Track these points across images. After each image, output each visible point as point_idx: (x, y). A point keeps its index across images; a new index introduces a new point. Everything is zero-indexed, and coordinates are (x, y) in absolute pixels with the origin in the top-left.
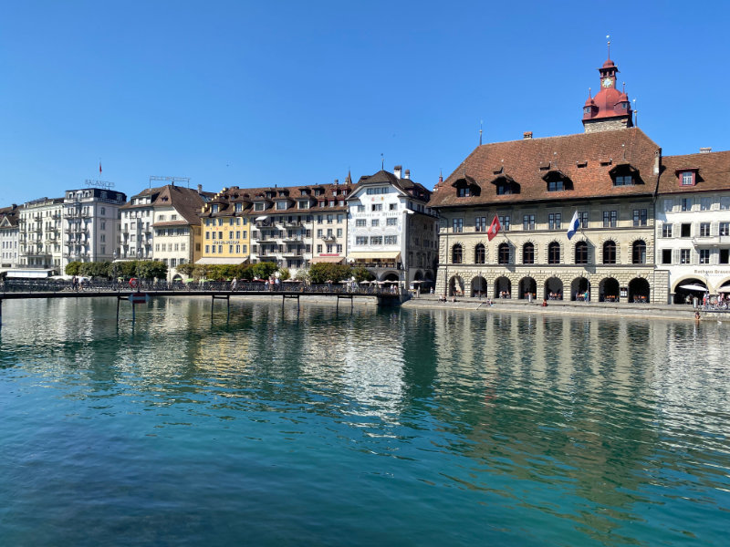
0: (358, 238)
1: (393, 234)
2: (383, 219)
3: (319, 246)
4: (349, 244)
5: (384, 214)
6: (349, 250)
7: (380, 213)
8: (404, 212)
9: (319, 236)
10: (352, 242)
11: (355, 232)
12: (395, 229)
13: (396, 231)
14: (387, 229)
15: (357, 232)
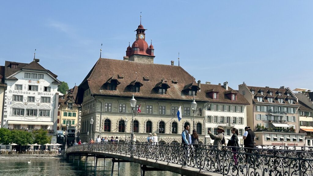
1: (46, 108)
2: (38, 97)
4: (5, 114)
5: (39, 94)
6: (5, 119)
7: (36, 92)
10: (8, 112)
11: (12, 105)
12: (48, 105)
13: (49, 107)
14: (41, 105)
15: (13, 105)
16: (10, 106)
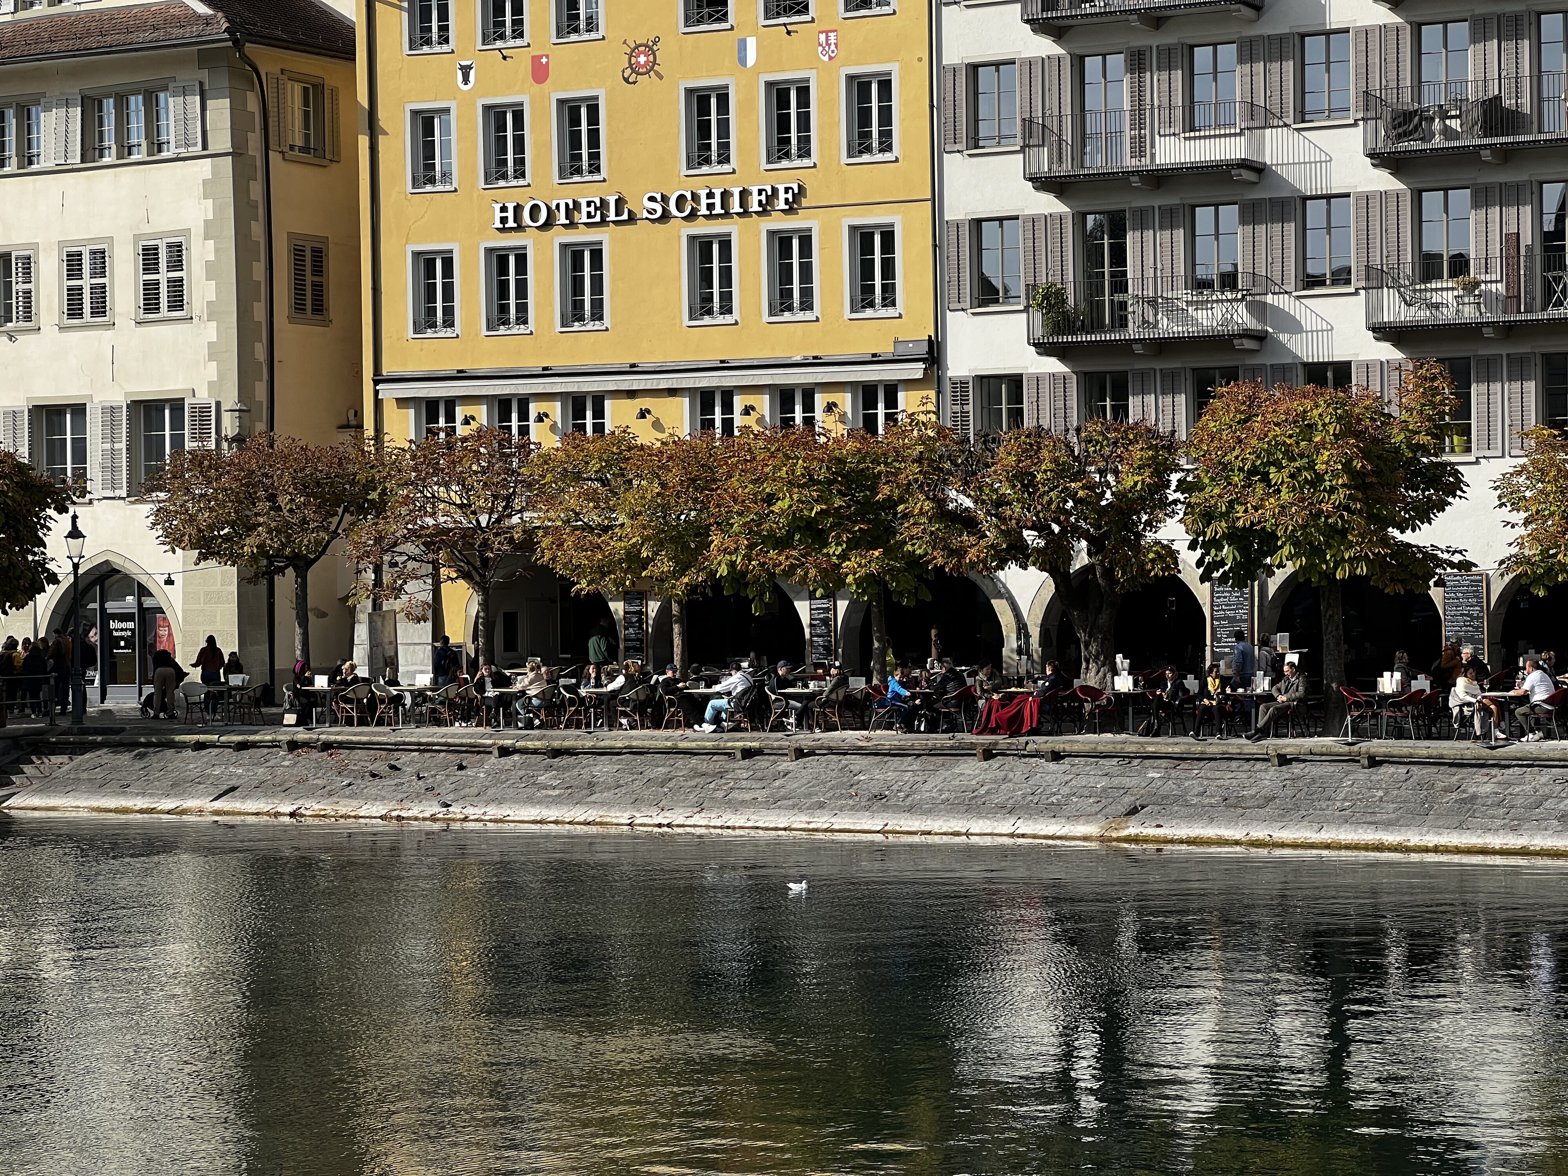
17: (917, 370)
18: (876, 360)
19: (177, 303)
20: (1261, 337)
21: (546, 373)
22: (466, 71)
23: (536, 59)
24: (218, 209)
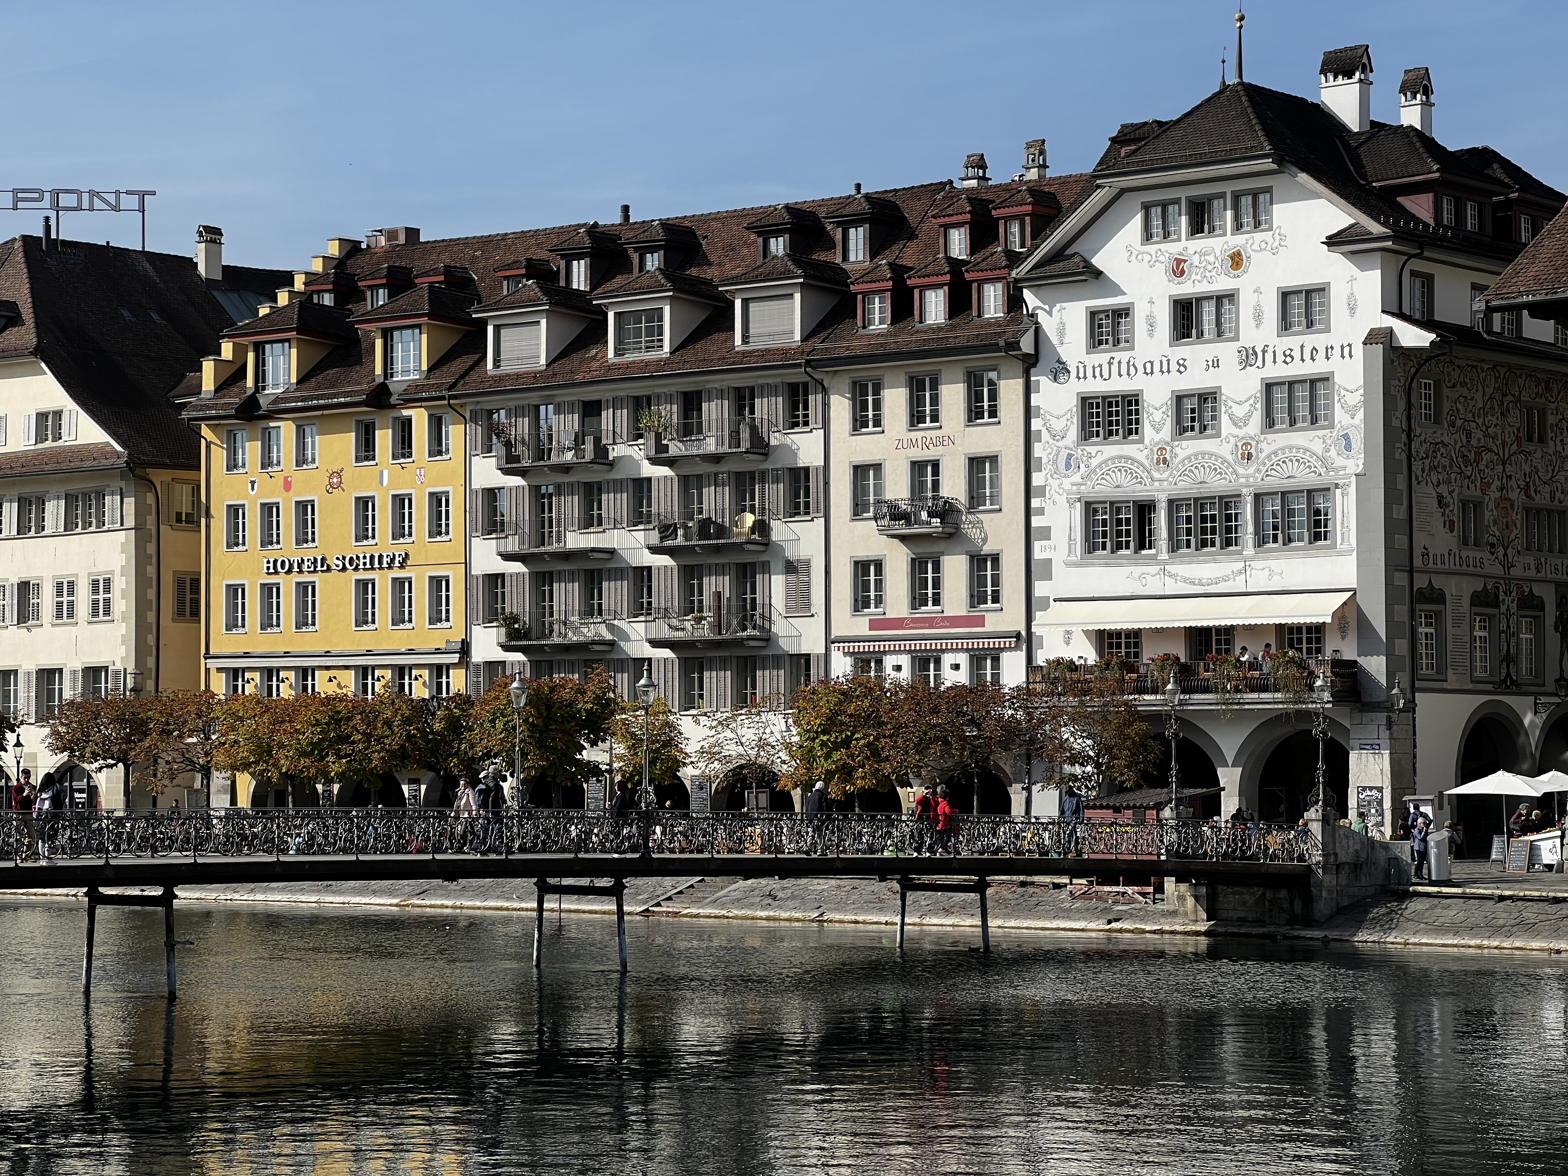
0: (1090, 508)
1: (1304, 478)
2: (1240, 391)
3: (861, 567)
4: (1039, 551)
5: (1248, 358)
6: (1040, 589)
7: (1227, 351)
8: (1372, 337)
9: (859, 508)
10: (1059, 536)
11: (1077, 478)
12: (1317, 447)
13: (1323, 460)
14: (1267, 449)
15: (1086, 477)
16: (1067, 483)
17: (455, 658)
18: (438, 651)
19: (107, 612)
20: (612, 644)
21: (287, 654)
22: (253, 483)
23: (286, 478)
24: (128, 560)
